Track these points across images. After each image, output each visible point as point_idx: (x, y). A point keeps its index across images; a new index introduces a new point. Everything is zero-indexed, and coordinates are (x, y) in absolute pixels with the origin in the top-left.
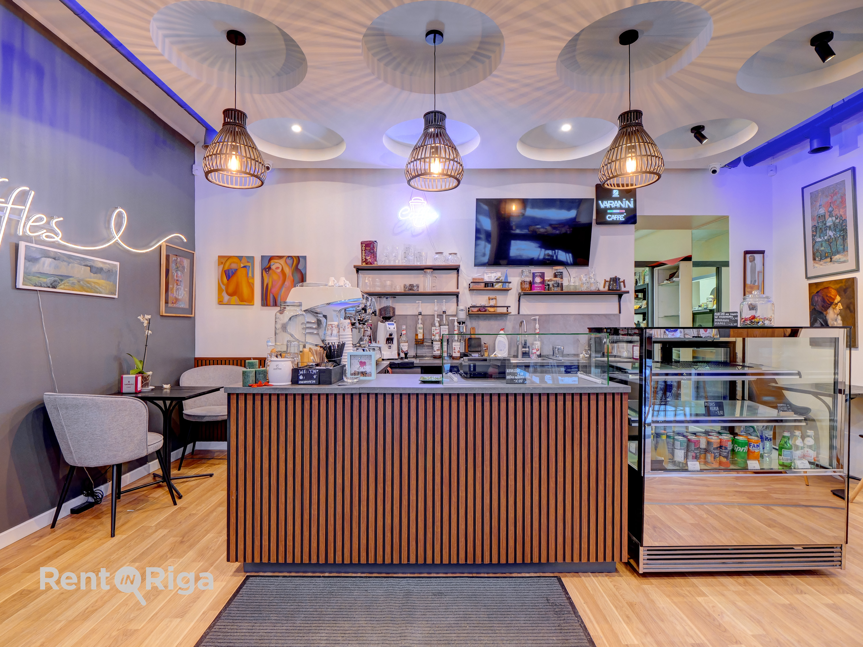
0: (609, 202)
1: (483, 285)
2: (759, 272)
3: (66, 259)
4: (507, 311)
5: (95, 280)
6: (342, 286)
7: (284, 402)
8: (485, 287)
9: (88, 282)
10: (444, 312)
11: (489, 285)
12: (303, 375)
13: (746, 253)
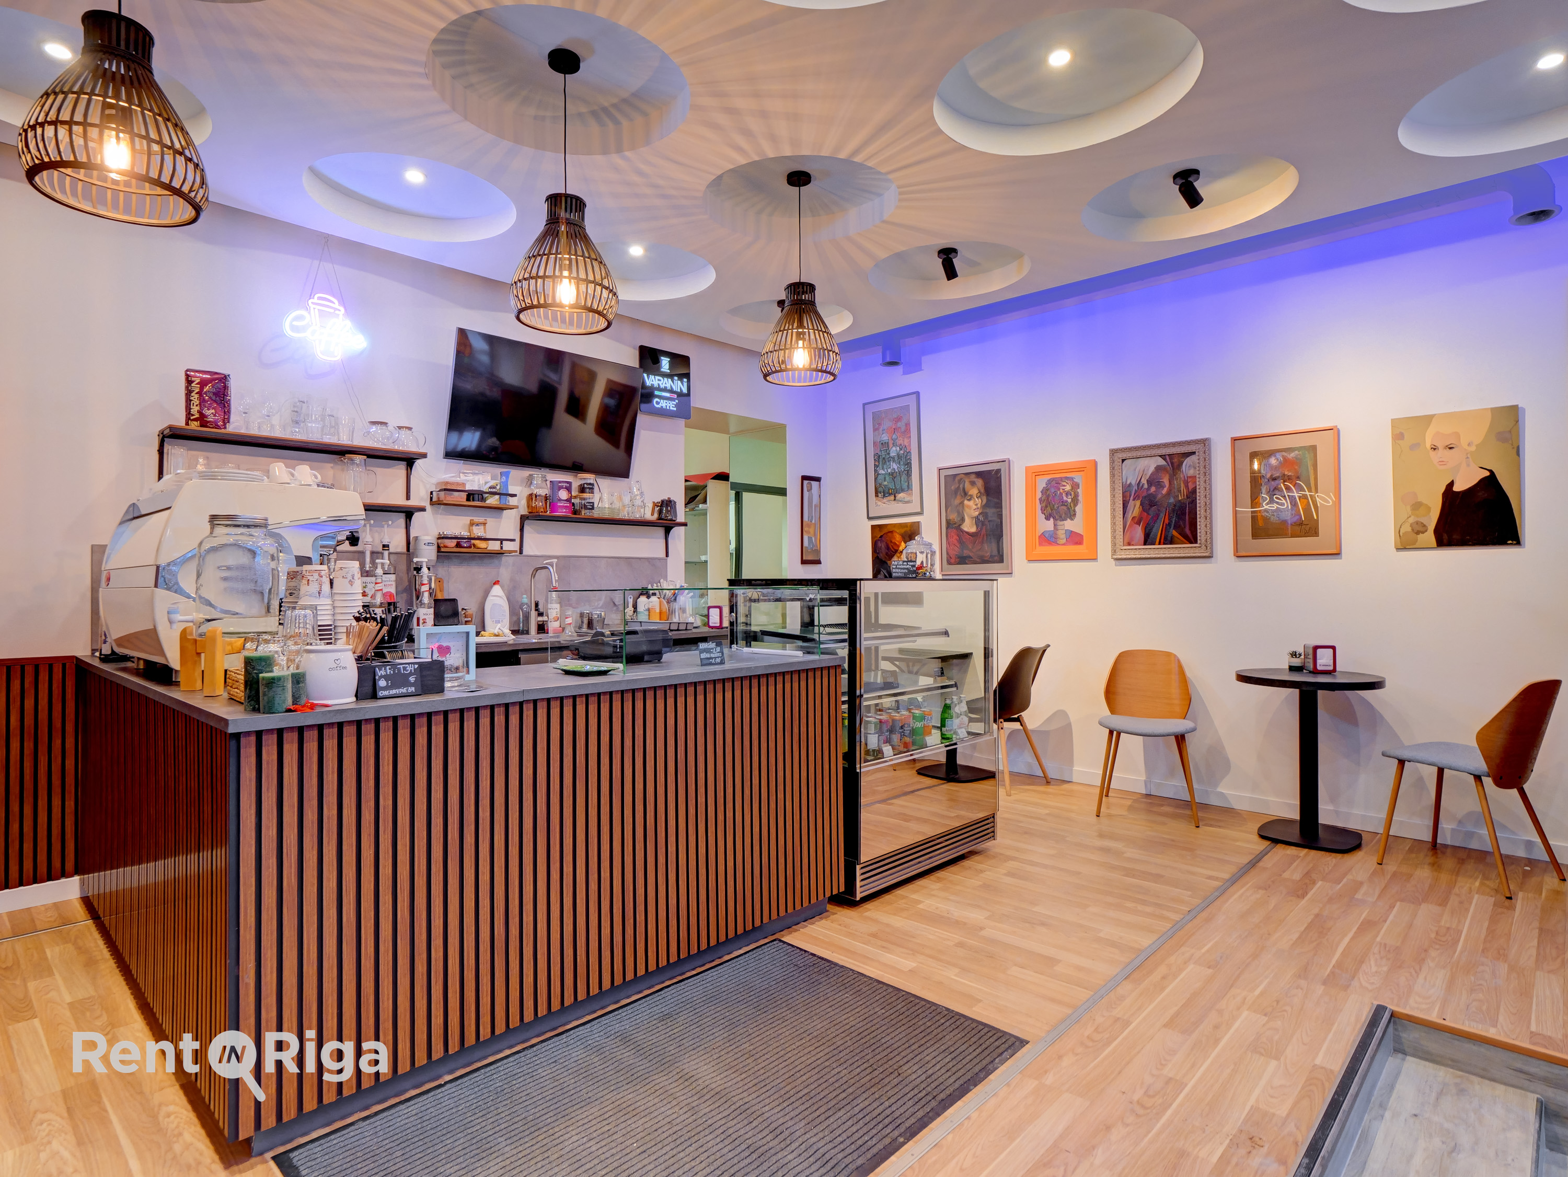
0: (657, 378)
1: (464, 495)
2: (815, 506)
4: (502, 548)
6: (310, 485)
7: (373, 737)
8: (468, 499)
10: (385, 547)
11: (476, 496)
12: (386, 677)
13: (804, 478)
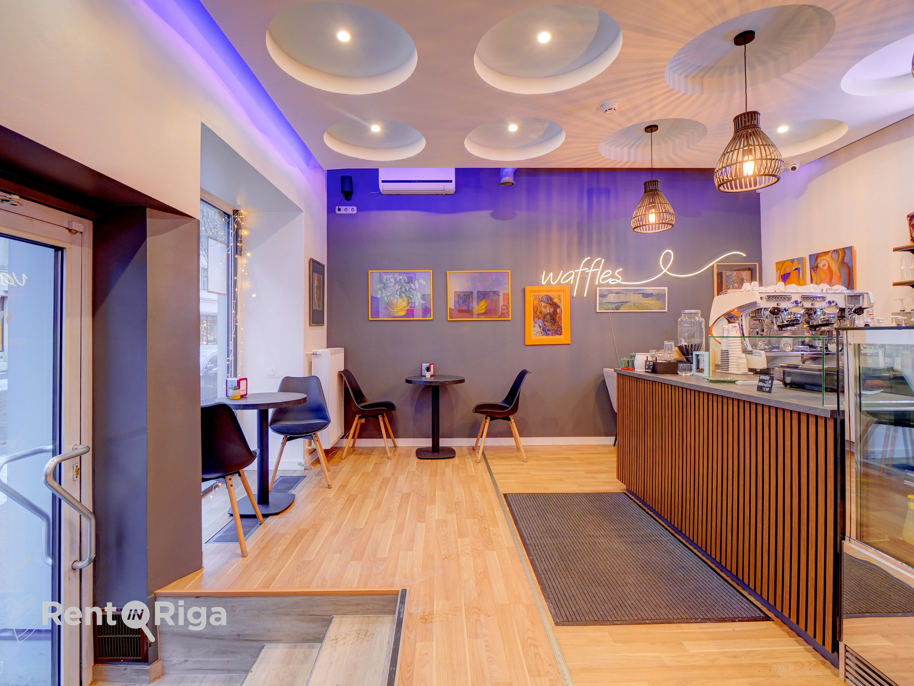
3: (624, 292)
5: (647, 302)
9: (641, 304)
